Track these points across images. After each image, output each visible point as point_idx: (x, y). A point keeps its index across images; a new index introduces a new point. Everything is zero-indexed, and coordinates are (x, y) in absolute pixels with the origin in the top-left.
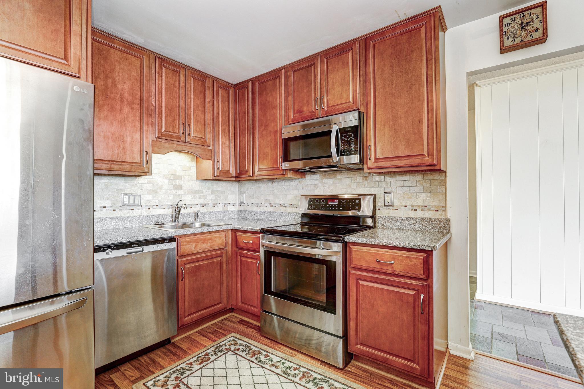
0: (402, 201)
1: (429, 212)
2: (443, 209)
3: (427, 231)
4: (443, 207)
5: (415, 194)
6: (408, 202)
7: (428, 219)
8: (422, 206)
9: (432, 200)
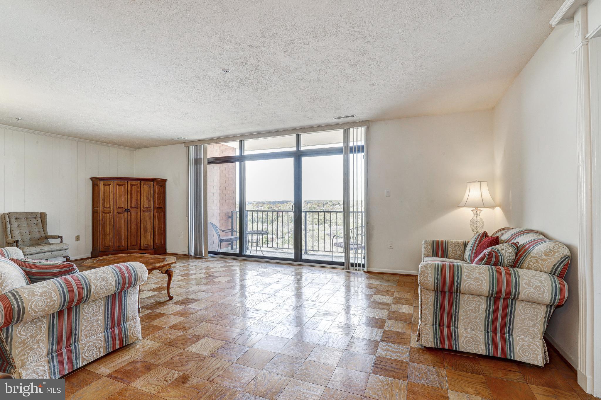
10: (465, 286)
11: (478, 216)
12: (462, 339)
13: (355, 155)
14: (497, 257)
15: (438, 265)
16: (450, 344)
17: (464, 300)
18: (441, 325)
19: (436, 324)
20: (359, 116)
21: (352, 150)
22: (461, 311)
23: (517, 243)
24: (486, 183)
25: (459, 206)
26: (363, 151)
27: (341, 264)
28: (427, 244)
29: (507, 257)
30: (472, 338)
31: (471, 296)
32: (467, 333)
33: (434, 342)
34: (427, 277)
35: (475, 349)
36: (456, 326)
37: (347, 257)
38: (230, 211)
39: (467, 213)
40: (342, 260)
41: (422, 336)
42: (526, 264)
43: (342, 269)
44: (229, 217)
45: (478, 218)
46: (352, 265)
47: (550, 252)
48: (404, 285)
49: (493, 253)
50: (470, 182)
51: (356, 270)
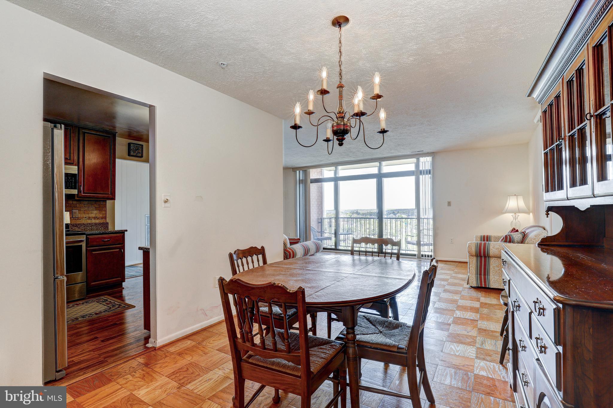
0: (83, 215)
1: (98, 220)
2: (105, 218)
3: (98, 229)
4: (105, 217)
5: (91, 211)
6: (87, 215)
7: (99, 223)
8: (94, 217)
9: (100, 214)
10: (492, 252)
11: (516, 219)
12: (492, 281)
13: (424, 176)
14: (510, 238)
15: (478, 243)
16: (485, 284)
17: (492, 261)
18: (480, 274)
19: (477, 274)
20: (427, 150)
21: (421, 173)
22: (491, 267)
23: (525, 232)
24: (522, 196)
25: (502, 212)
26: (430, 173)
27: (415, 255)
28: (477, 237)
29: (517, 238)
30: (497, 280)
31: (496, 259)
32: (494, 278)
33: (477, 283)
34: (471, 248)
35: (499, 286)
36: (489, 274)
37: (419, 251)
38: (320, 217)
39: (509, 217)
40: (416, 253)
41: (470, 281)
42: (526, 242)
43: (415, 258)
44: (319, 222)
45: (516, 221)
46: (422, 256)
47: (537, 235)
48: (462, 267)
49: (508, 236)
50: (510, 196)
51: (425, 259)
